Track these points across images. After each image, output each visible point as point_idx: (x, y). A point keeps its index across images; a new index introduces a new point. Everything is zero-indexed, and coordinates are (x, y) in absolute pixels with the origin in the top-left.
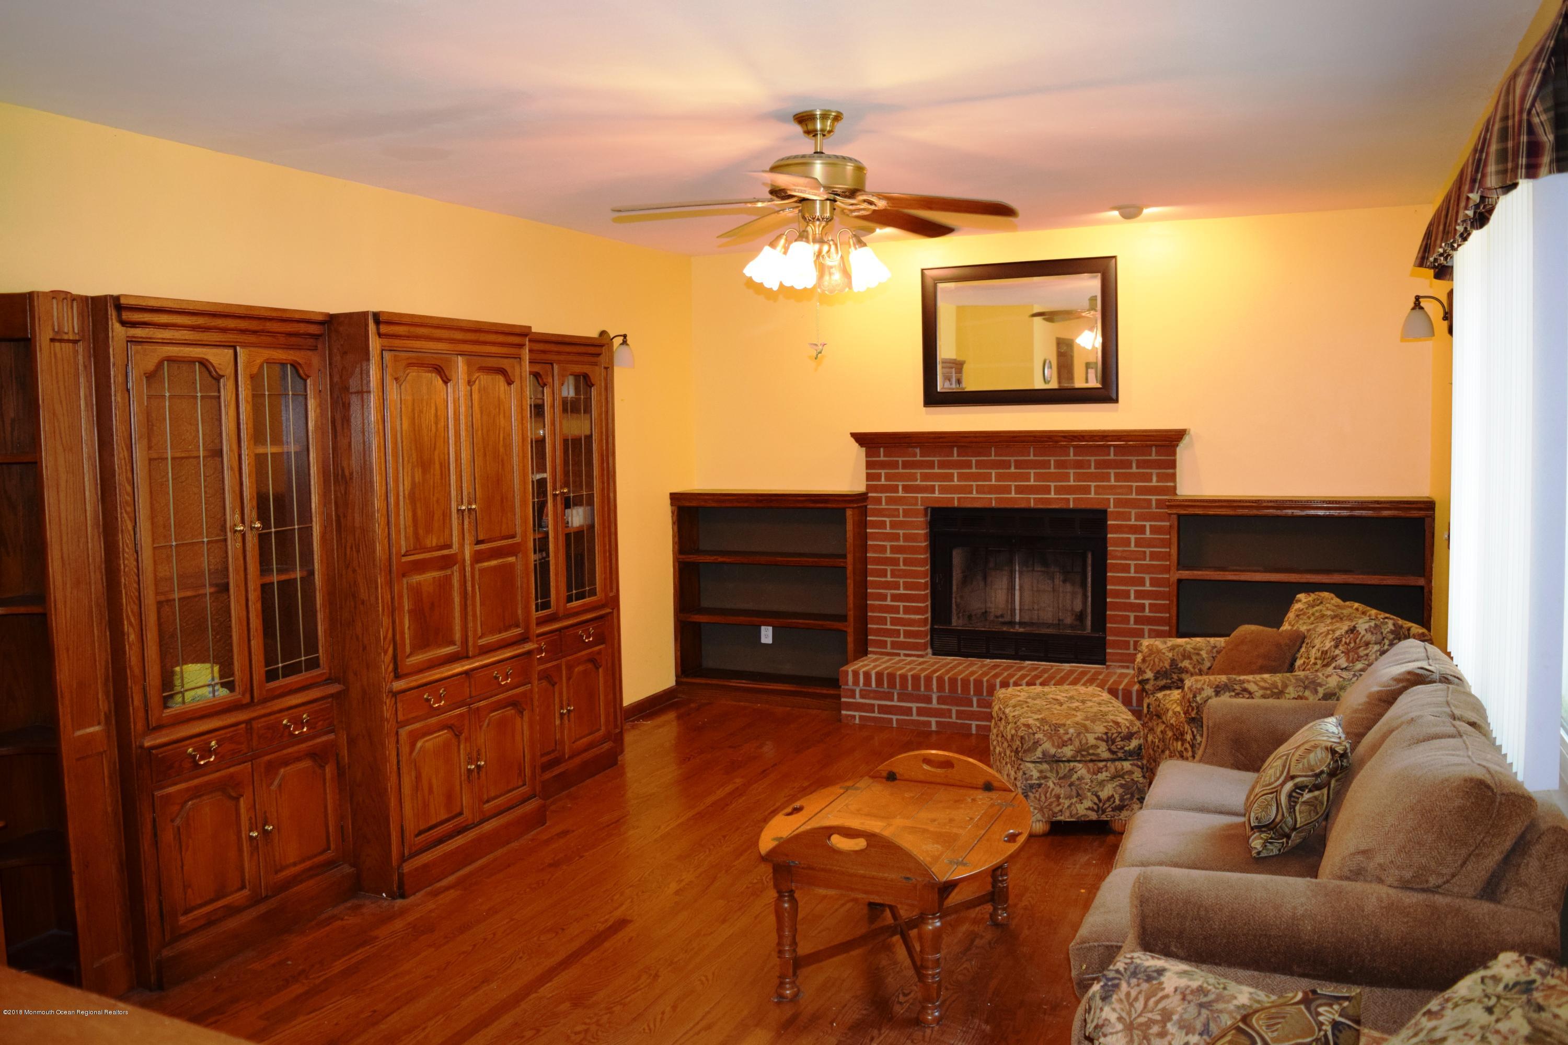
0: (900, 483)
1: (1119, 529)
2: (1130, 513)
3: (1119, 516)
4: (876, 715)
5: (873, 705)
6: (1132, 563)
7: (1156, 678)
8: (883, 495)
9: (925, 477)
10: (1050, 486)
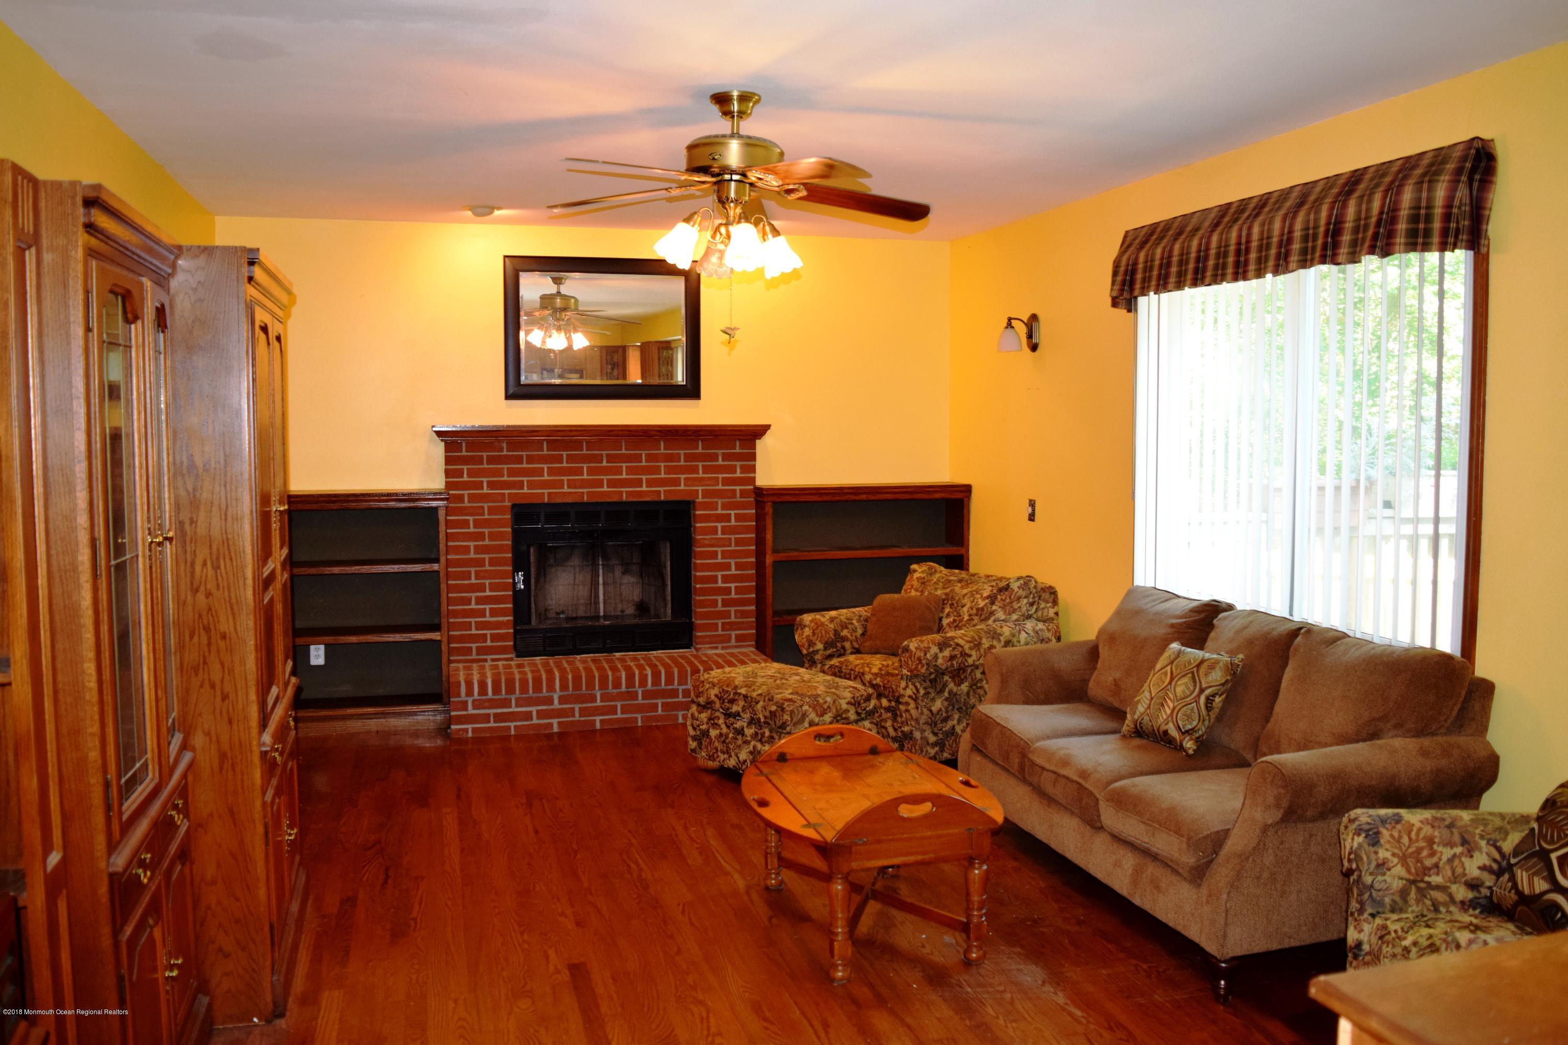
0: (485, 480)
1: (707, 518)
2: (717, 503)
3: (706, 506)
4: (492, 724)
5: (489, 715)
6: (719, 549)
7: (825, 649)
8: (466, 492)
9: (512, 473)
10: (641, 479)
